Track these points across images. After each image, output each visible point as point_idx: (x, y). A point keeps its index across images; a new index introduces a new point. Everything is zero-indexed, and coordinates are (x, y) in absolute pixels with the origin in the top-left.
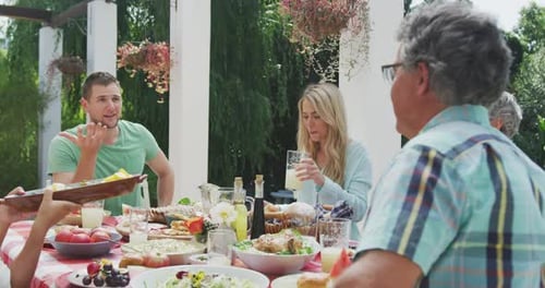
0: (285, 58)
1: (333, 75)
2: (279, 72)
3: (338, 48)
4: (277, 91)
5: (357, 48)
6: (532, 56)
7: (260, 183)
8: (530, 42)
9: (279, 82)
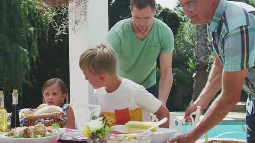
0: (36, 24)
1: (64, 30)
2: (33, 32)
3: (67, 12)
4: (31, 44)
5: (79, 13)
6: (185, 24)
7: (16, 94)
8: (183, 16)
9: (32, 38)
